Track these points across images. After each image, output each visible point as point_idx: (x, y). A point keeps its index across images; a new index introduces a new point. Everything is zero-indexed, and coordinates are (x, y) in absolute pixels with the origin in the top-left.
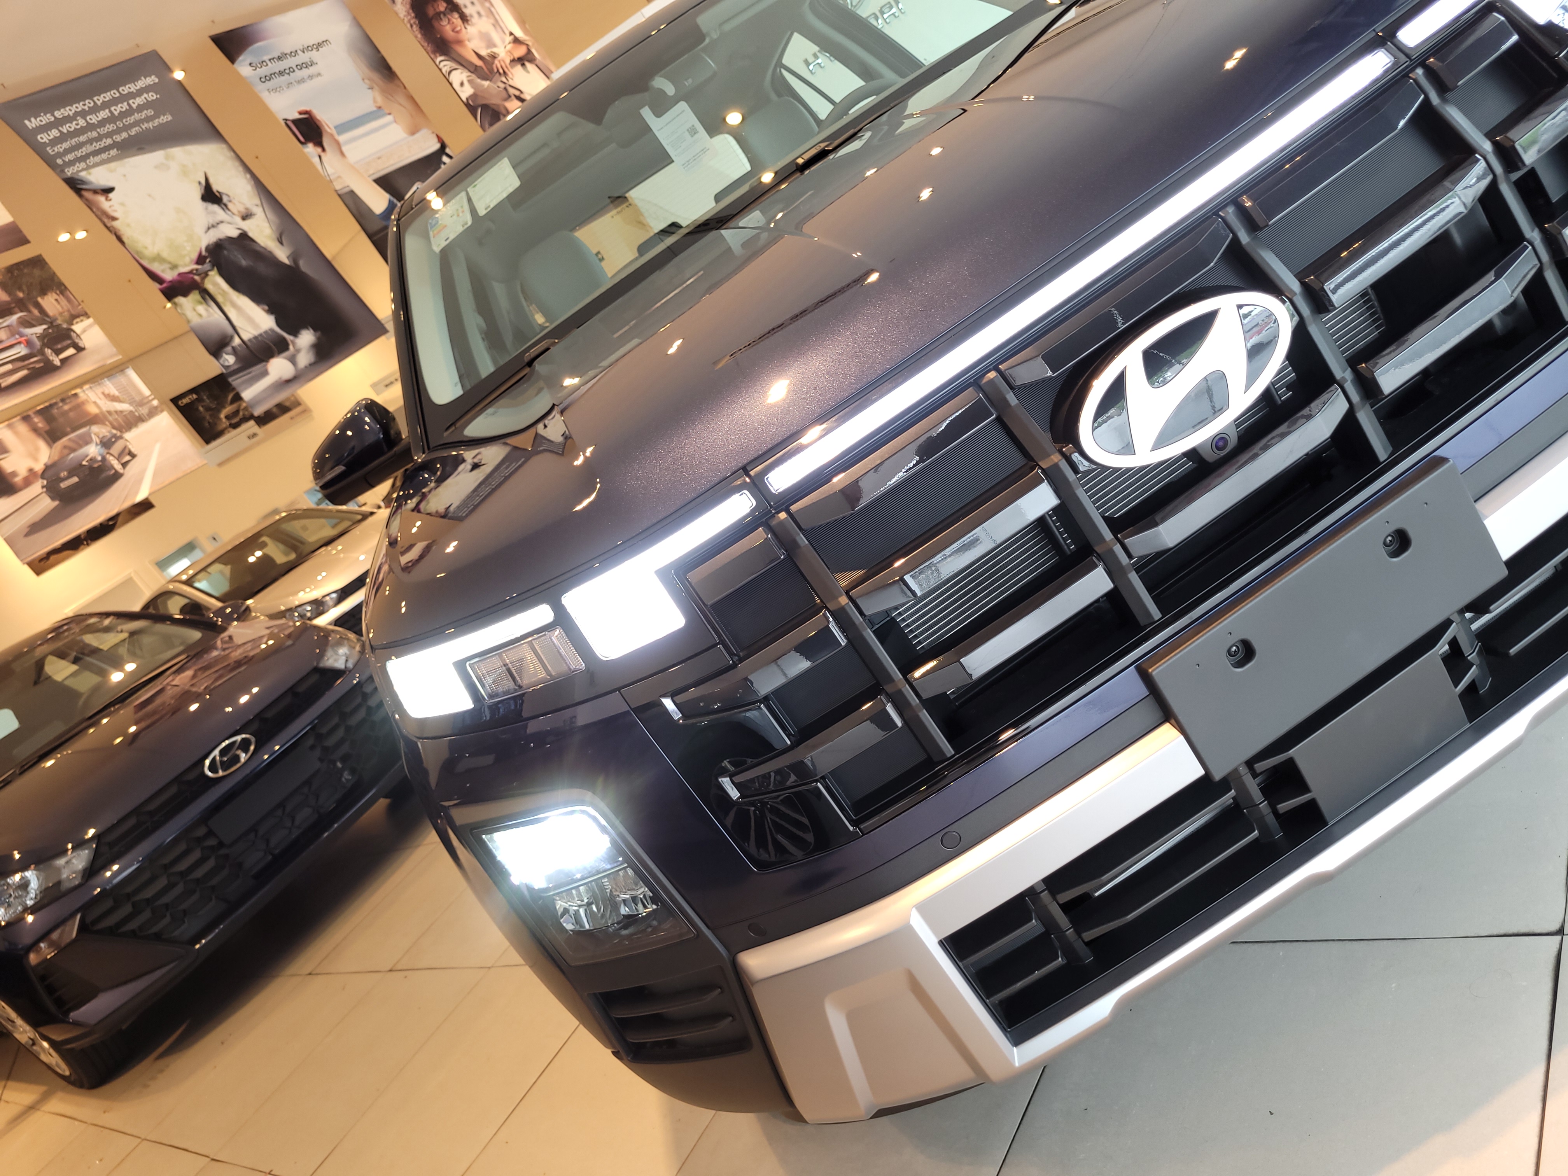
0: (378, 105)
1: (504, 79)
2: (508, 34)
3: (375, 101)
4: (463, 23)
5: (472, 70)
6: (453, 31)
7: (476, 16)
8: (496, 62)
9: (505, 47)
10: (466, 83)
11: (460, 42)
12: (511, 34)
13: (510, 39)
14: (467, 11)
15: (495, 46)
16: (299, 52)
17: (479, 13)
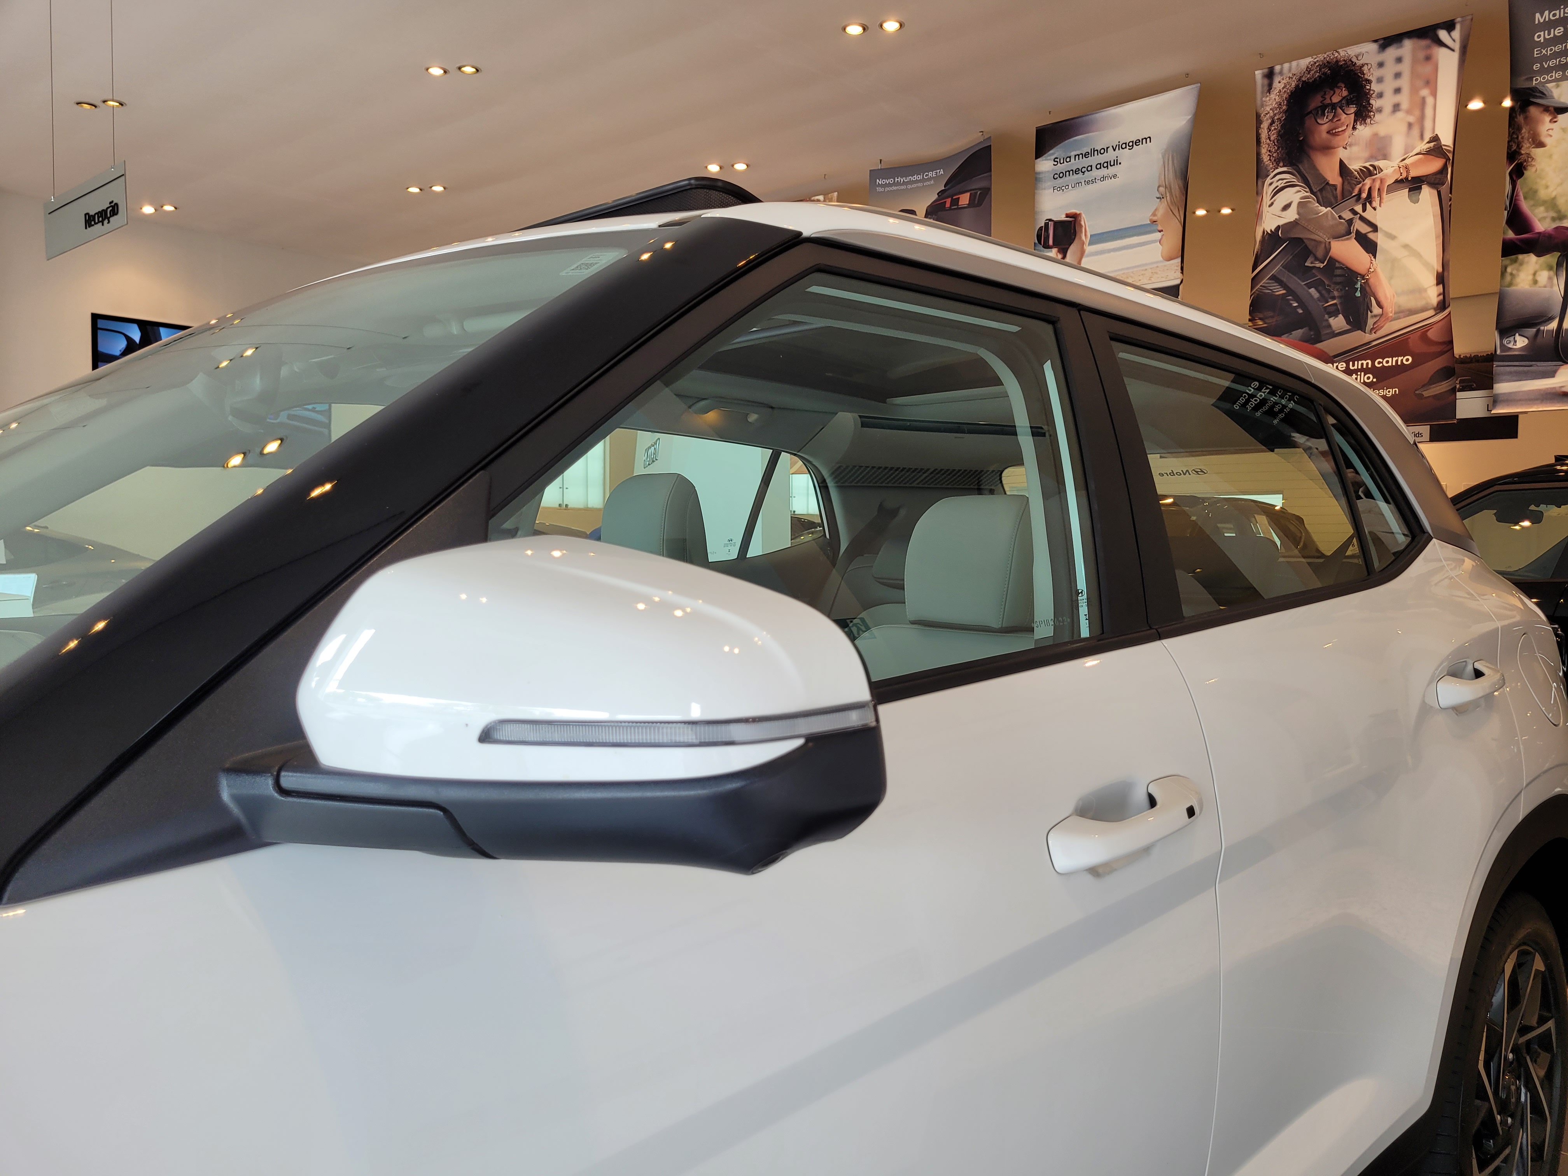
0: (1155, 218)
1: (1359, 208)
2: (1427, 139)
3: (1154, 214)
4: (1355, 121)
5: (1315, 190)
6: (1327, 132)
7: (1388, 109)
8: (1368, 182)
9: (1404, 160)
10: (1294, 207)
11: (1327, 149)
12: (1435, 139)
13: (1423, 146)
14: (1375, 103)
15: (1385, 157)
16: (1110, 149)
17: (1396, 107)
